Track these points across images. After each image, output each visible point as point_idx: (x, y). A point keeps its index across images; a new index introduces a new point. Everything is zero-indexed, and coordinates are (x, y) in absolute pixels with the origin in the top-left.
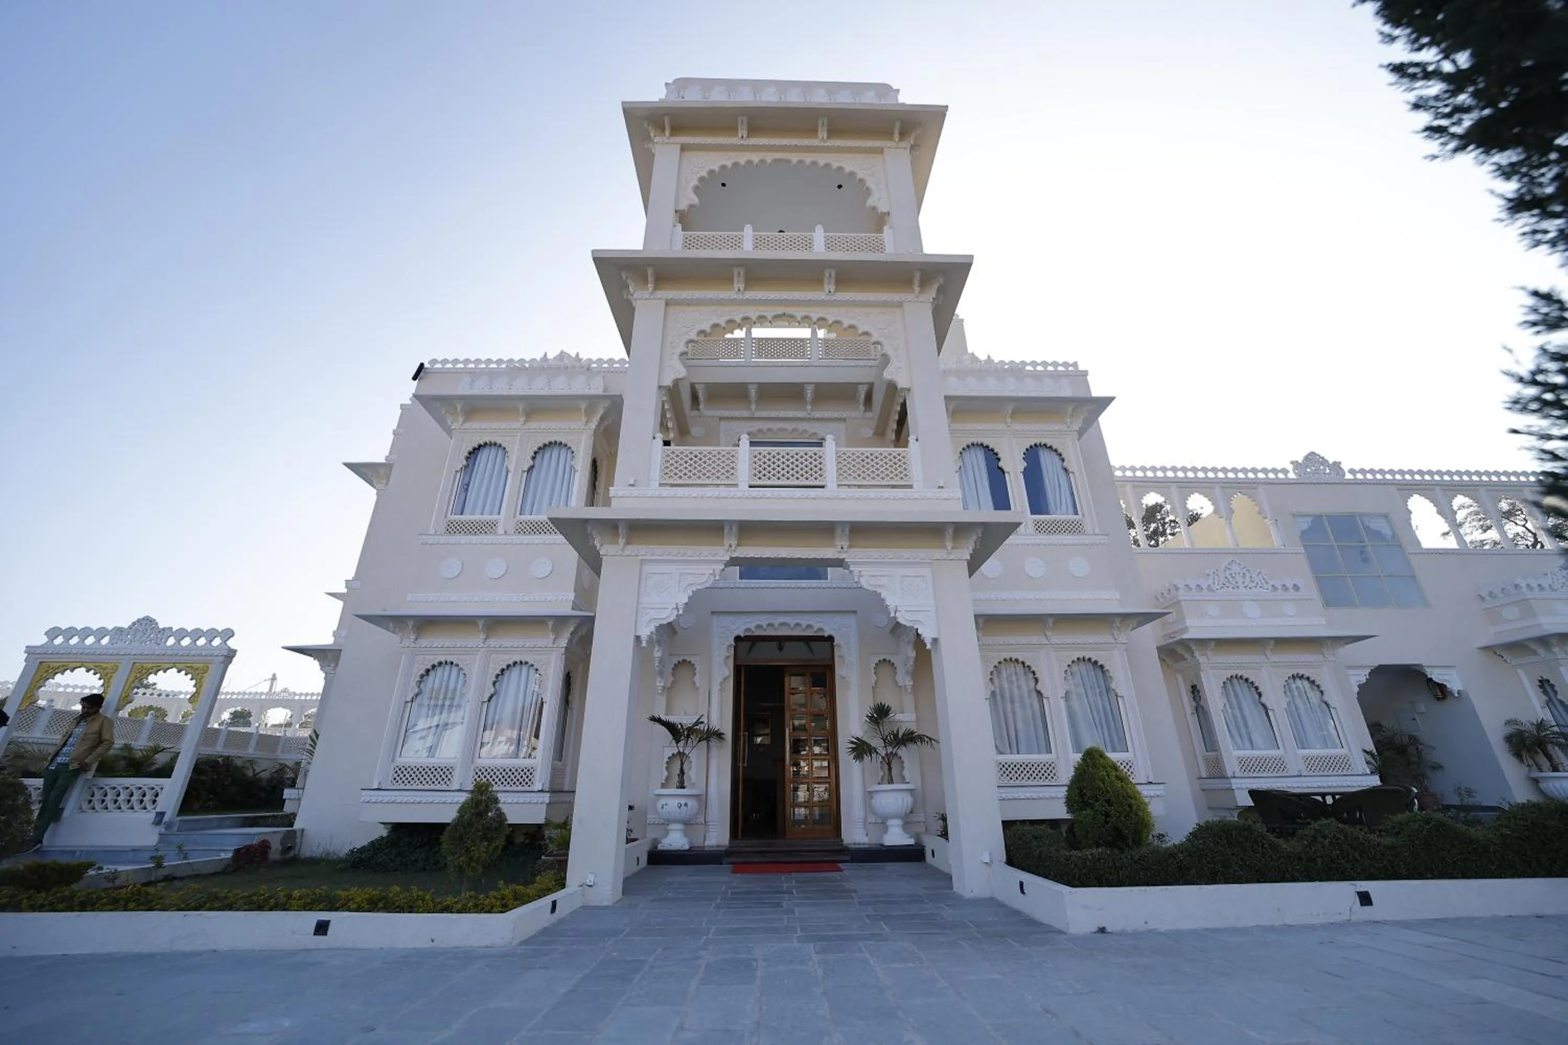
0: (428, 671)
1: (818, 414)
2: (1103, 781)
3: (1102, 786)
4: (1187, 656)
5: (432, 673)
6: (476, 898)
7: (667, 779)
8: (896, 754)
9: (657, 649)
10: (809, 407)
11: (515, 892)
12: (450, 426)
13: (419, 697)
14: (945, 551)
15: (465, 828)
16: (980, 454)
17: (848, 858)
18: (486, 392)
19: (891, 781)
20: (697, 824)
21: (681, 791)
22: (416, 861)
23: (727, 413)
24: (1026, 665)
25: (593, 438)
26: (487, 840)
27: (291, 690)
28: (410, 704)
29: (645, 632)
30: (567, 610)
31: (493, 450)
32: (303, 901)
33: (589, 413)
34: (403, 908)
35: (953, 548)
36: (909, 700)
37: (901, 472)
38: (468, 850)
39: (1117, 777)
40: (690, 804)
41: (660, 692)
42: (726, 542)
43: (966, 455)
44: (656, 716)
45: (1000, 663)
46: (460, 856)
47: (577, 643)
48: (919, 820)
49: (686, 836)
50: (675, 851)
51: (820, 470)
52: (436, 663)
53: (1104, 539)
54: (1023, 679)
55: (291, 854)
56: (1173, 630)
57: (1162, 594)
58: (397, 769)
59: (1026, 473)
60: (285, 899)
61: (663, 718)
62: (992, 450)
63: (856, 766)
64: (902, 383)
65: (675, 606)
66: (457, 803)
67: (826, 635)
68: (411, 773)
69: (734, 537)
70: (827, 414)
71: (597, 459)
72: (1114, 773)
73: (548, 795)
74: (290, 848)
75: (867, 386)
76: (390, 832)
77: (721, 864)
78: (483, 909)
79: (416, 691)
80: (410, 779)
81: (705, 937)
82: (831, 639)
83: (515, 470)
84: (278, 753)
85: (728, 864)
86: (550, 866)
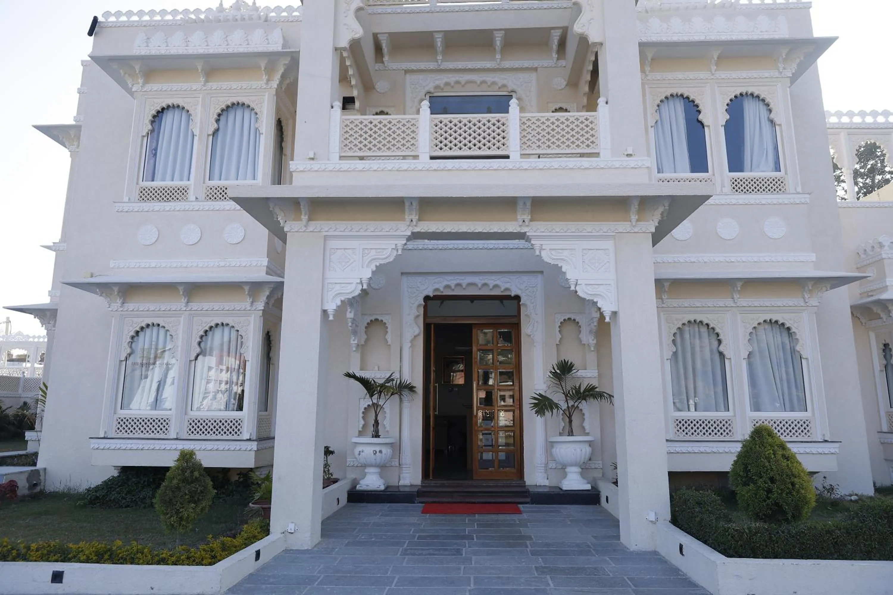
0: (137, 333)
1: (507, 64)
2: (768, 459)
3: (767, 464)
4: (883, 315)
5: (141, 334)
6: (188, 551)
7: (364, 426)
8: (577, 407)
9: (349, 310)
10: (498, 56)
11: (223, 544)
12: (131, 88)
13: (132, 356)
14: (629, 223)
15: (173, 491)
16: (679, 107)
17: (528, 500)
18: (163, 51)
19: (571, 433)
20: (392, 466)
21: (376, 440)
22: (145, 498)
23: (413, 66)
24: (710, 327)
25: (275, 98)
26: (195, 502)
27: (25, 334)
28: (124, 363)
29: (331, 307)
30: (261, 276)
31: (177, 112)
32: (40, 552)
33: (270, 70)
34: (126, 559)
35: (638, 220)
36: (592, 358)
37: (588, 139)
38: (178, 512)
39: (783, 456)
40: (384, 451)
41: (354, 349)
42: (408, 217)
43: (664, 108)
44: (351, 372)
45: (684, 324)
46: (172, 516)
47: (273, 305)
48: (597, 466)
49: (382, 477)
50: (372, 491)
51: (504, 138)
52: (144, 325)
53: (806, 198)
54: (706, 340)
55: (38, 489)
56: (871, 288)
57: (865, 250)
58: (119, 420)
59: (728, 126)
60: (25, 550)
61: (358, 375)
62: (693, 101)
63: (539, 420)
64: (593, 38)
65: (359, 281)
66: (175, 449)
67: (513, 295)
68: (132, 423)
69: (414, 213)
70: (517, 64)
71: (282, 119)
72: (780, 452)
73: (256, 443)
74: (35, 485)
75: (561, 31)
76: (120, 473)
77: (414, 503)
78: (194, 561)
79: (129, 351)
80: (132, 429)
81: (388, 587)
82: (517, 298)
83: (201, 131)
84: (20, 391)
85: (420, 503)
86: (256, 513)
